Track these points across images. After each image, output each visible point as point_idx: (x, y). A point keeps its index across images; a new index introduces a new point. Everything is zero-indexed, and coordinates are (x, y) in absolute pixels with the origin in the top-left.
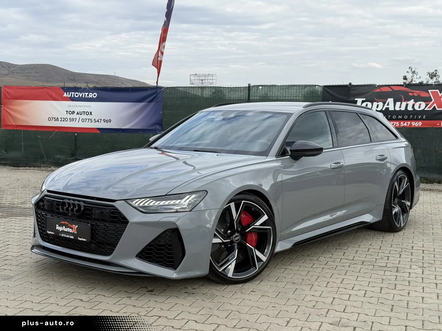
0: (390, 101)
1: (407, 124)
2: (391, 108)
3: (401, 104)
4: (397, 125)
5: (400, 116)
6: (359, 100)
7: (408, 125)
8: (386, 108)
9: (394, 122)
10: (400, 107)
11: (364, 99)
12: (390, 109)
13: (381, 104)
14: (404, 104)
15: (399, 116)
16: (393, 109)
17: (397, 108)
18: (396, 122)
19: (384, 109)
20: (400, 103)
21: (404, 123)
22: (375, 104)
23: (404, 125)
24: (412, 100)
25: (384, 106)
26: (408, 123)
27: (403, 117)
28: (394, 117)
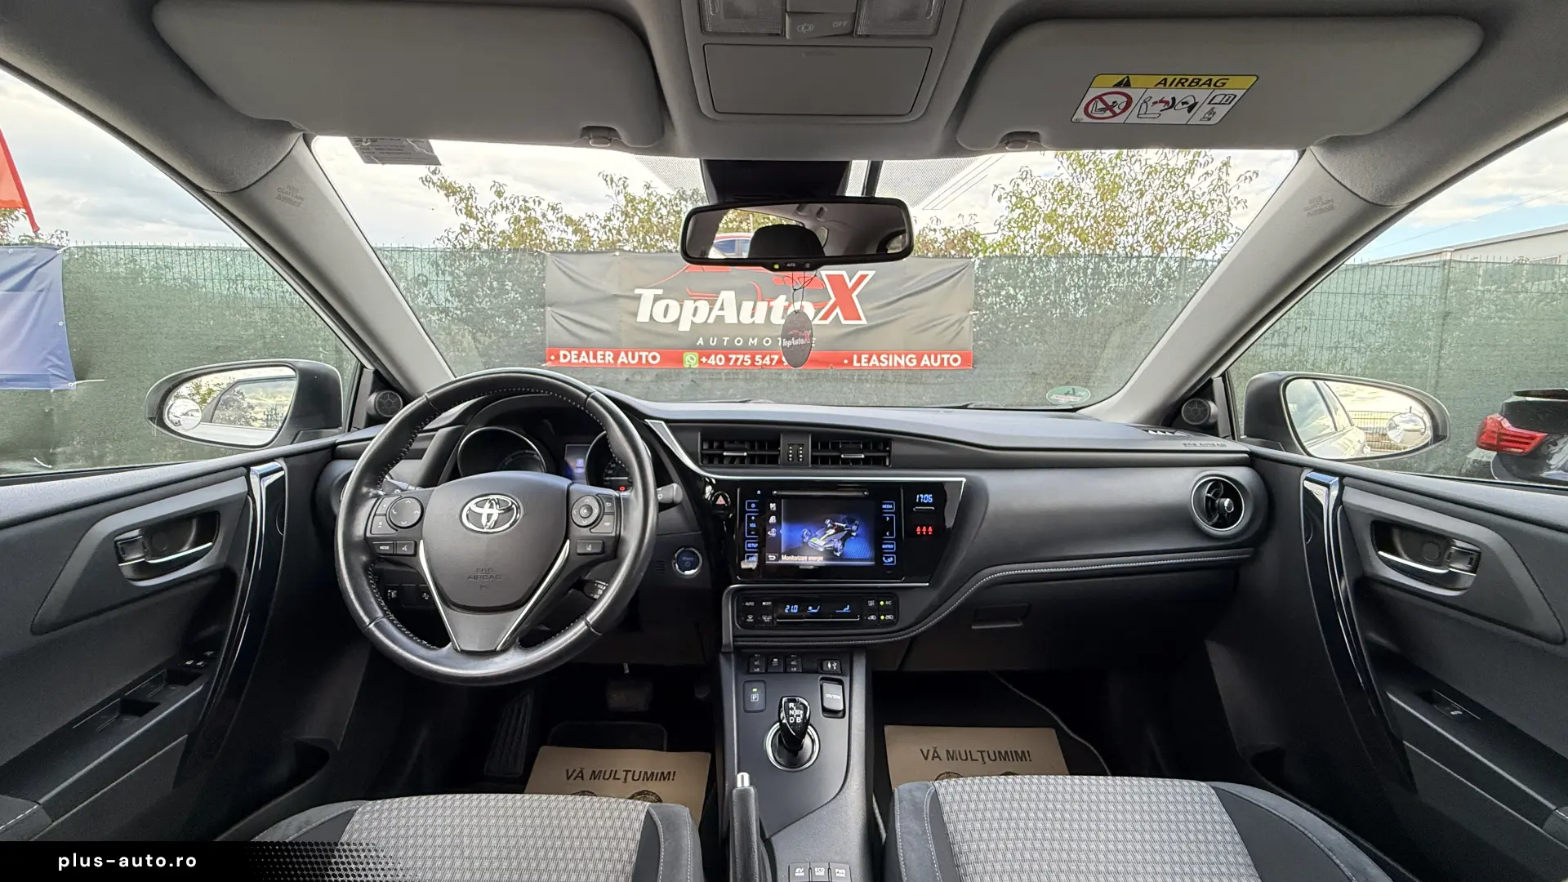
0: (728, 297)
1: (772, 360)
2: (730, 317)
3: (754, 309)
4: (747, 362)
5: (753, 340)
6: (648, 295)
7: (774, 363)
8: (717, 316)
9: (738, 356)
10: (752, 316)
11: (660, 292)
12: (727, 322)
13: (703, 305)
14: (762, 306)
15: (751, 339)
16: (736, 321)
17: (746, 318)
18: (744, 354)
19: (711, 321)
20: (752, 303)
21: (763, 359)
22: (689, 305)
23: (764, 362)
24: (782, 298)
25: (711, 310)
26: (773, 356)
27: (761, 342)
28: (739, 341)
